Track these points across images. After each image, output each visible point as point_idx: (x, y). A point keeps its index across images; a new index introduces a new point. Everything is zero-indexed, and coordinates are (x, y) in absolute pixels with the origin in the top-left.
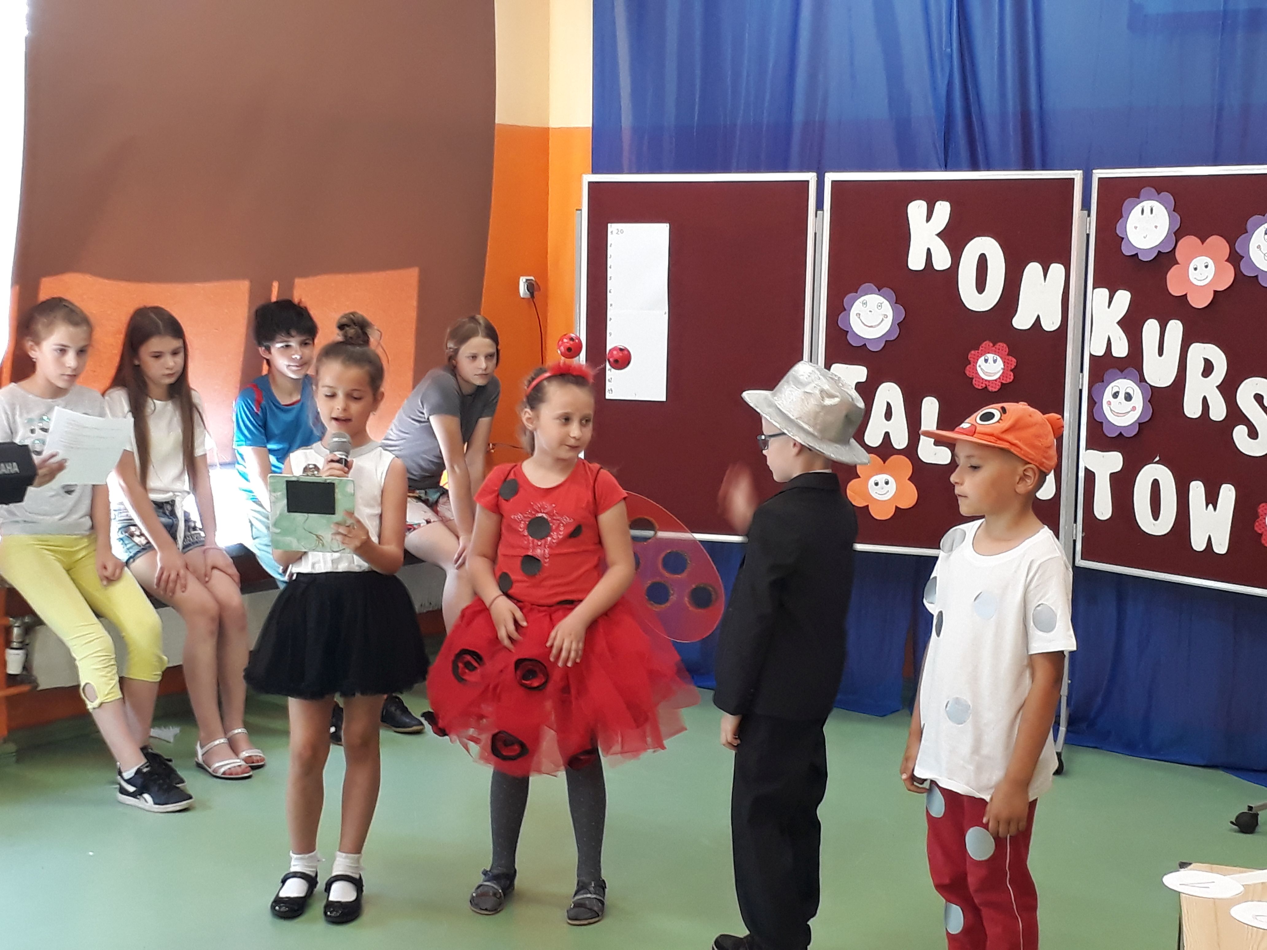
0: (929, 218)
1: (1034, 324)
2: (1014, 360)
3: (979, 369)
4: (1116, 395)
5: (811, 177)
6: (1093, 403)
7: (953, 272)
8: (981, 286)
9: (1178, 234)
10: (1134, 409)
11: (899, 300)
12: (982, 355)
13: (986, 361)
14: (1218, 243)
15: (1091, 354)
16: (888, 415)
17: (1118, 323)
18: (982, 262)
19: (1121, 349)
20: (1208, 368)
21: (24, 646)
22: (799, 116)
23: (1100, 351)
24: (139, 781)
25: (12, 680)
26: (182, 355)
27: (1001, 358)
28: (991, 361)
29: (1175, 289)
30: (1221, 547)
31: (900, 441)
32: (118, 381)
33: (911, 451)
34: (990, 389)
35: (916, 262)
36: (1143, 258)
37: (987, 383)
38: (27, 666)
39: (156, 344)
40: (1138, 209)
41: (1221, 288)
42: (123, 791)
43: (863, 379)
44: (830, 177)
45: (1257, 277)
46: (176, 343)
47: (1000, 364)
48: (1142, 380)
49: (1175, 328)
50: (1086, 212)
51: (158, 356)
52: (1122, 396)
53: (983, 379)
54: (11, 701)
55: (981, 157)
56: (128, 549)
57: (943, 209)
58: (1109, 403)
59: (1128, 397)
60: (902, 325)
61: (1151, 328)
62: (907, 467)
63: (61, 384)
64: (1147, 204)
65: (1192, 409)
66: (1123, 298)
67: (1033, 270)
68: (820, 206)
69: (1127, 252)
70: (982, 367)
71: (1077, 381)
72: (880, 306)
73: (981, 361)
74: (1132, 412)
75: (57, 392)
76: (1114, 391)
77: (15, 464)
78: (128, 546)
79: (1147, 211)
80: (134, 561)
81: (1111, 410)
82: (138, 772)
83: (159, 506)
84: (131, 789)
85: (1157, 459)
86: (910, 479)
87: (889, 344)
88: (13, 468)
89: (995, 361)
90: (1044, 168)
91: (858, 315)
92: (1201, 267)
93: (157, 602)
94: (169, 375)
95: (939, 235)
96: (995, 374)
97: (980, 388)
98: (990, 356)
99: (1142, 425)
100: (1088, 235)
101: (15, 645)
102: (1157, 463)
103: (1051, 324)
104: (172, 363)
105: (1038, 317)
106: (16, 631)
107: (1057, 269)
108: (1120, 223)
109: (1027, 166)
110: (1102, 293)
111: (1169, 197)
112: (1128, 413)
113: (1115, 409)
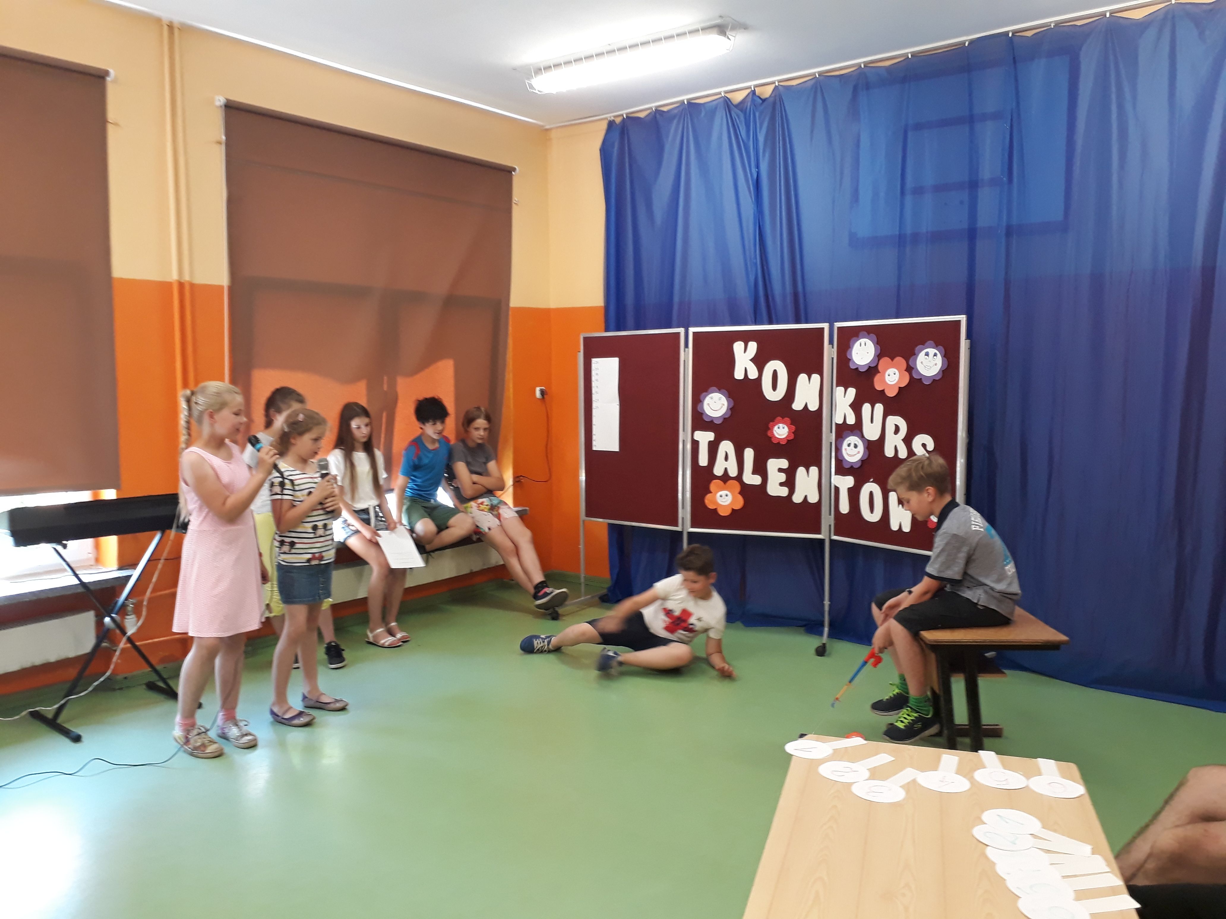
0: (745, 351)
1: (804, 407)
2: (794, 427)
3: (775, 433)
4: (849, 445)
5: (681, 330)
6: (838, 449)
7: (759, 380)
8: (774, 387)
9: (879, 356)
10: (859, 452)
11: (730, 395)
12: (777, 424)
13: (779, 428)
14: (900, 360)
15: (836, 424)
16: (726, 459)
17: (850, 406)
18: (775, 374)
19: (851, 420)
20: (897, 430)
22: (676, 299)
23: (840, 421)
27: (787, 426)
28: (781, 428)
29: (878, 387)
30: (907, 529)
31: (733, 472)
33: (739, 478)
34: (781, 443)
35: (739, 375)
36: (861, 370)
37: (780, 440)
40: (858, 343)
41: (903, 386)
43: (712, 439)
44: (692, 330)
45: (921, 379)
47: (786, 430)
48: (862, 437)
49: (879, 408)
50: (831, 346)
51: (358, 427)
52: (852, 445)
53: (777, 438)
55: (774, 317)
57: (753, 346)
58: (846, 449)
59: (856, 446)
60: (732, 409)
61: (866, 408)
62: (737, 487)
64: (863, 341)
65: (889, 452)
66: (852, 392)
67: (802, 378)
68: (686, 346)
69: (852, 367)
70: (777, 431)
71: (828, 437)
72: (720, 399)
73: (776, 428)
74: (858, 454)
76: (849, 443)
79: (863, 344)
80: (349, 538)
81: (847, 454)
85: (872, 480)
86: (740, 493)
87: (725, 420)
89: (783, 428)
90: (807, 322)
91: (708, 405)
92: (892, 374)
95: (751, 360)
96: (784, 435)
97: (776, 443)
98: (781, 425)
99: (863, 461)
100: (833, 358)
102: (871, 482)
103: (813, 407)
104: (365, 431)
105: (806, 405)
107: (816, 377)
108: (848, 352)
109: (798, 322)
110: (841, 389)
111: (874, 336)
112: (856, 454)
113: (848, 453)
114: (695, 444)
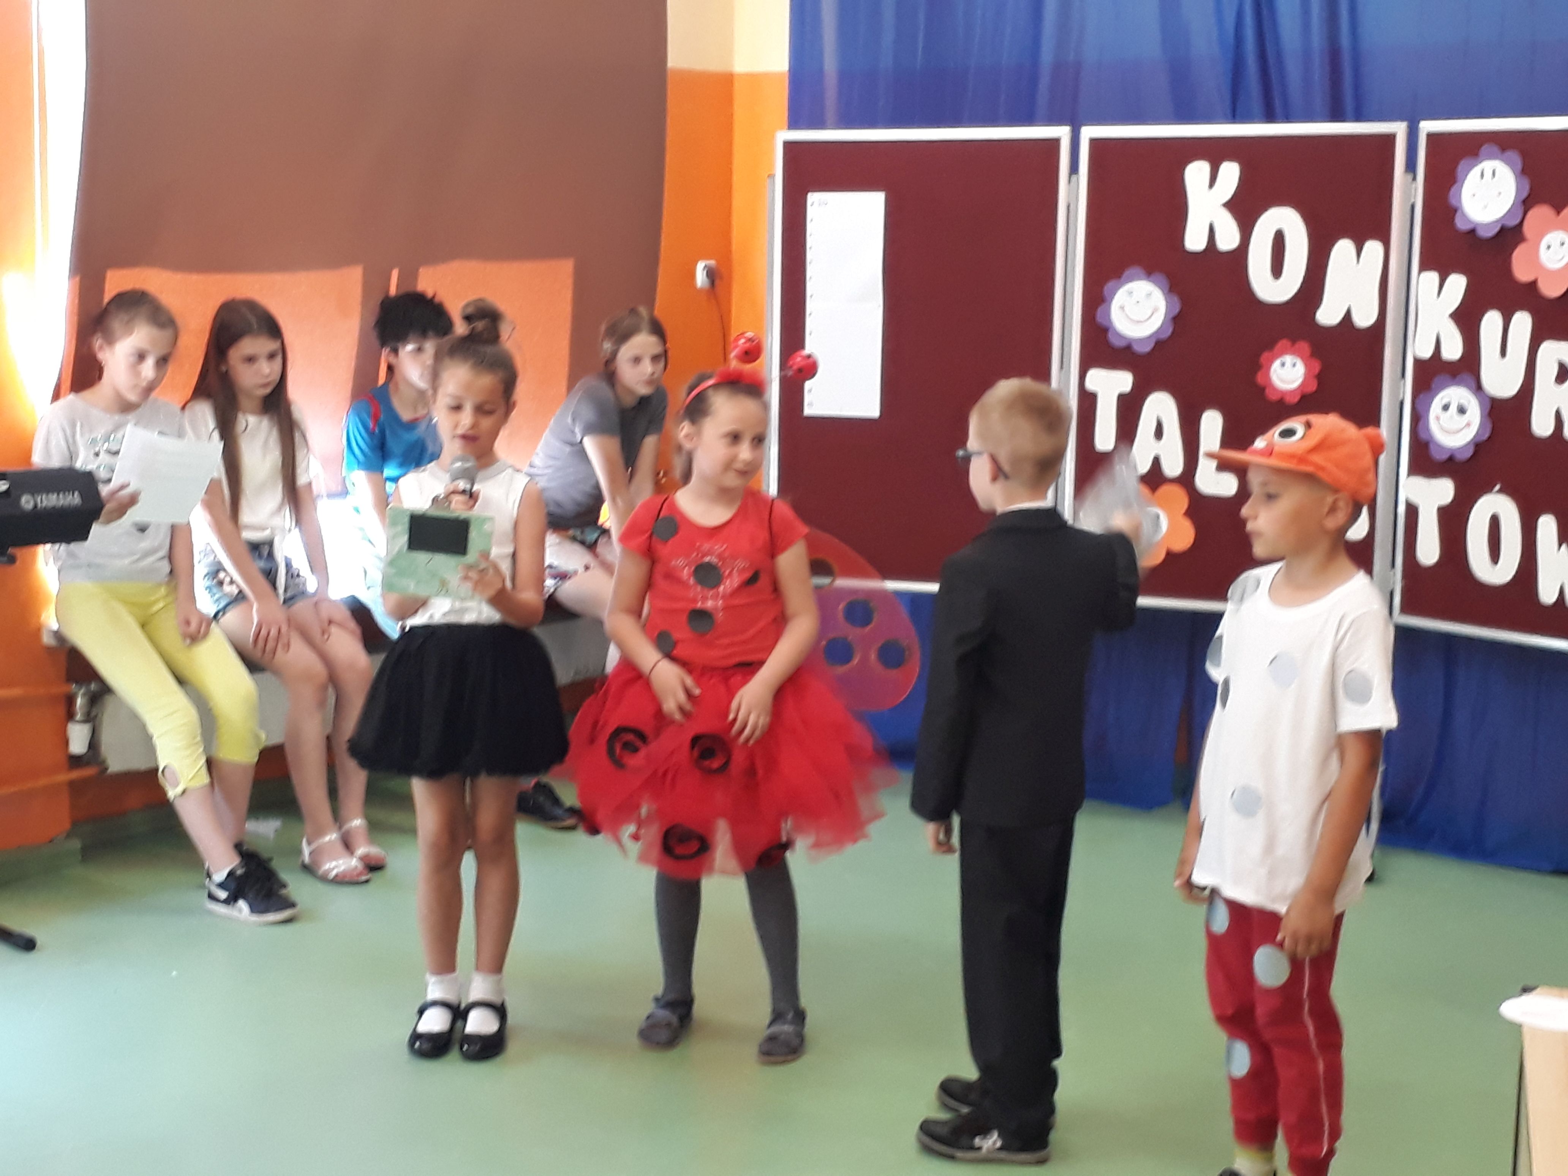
0: (1212, 184)
1: (1344, 318)
2: (1318, 363)
3: (1273, 376)
4: (1446, 408)
5: (1062, 132)
6: (1418, 418)
7: (1241, 253)
8: (1277, 269)
9: (1526, 203)
10: (1468, 425)
11: (1173, 286)
12: (1278, 357)
13: (1283, 365)
15: (1415, 357)
16: (1159, 433)
17: (1452, 315)
18: (1279, 242)
19: (1453, 350)
20: (1562, 374)
21: (91, 718)
22: (1047, 56)
23: (1426, 353)
24: (233, 886)
25: (76, 761)
26: (279, 360)
27: (1301, 360)
28: (1288, 365)
29: (1522, 272)
31: (1173, 466)
32: (201, 391)
33: (1187, 478)
34: (1288, 400)
35: (1195, 241)
36: (1483, 234)
37: (1284, 391)
38: (93, 744)
39: (249, 345)
40: (1475, 172)
42: (212, 897)
43: (1128, 388)
44: (1089, 132)
46: (272, 345)
47: (1300, 369)
48: (1478, 388)
49: (1522, 322)
50: (1410, 176)
51: (251, 359)
52: (1453, 408)
53: (1278, 387)
54: (75, 787)
55: (1278, 106)
56: (217, 600)
57: (1230, 173)
58: (1438, 418)
59: (1462, 410)
60: (1177, 321)
61: (1491, 321)
62: (1182, 501)
63: (132, 397)
64: (1488, 165)
65: (1542, 426)
66: (1457, 283)
67: (1343, 248)
68: (1074, 168)
69: (1461, 226)
70: (1278, 373)
71: (1396, 390)
72: (1149, 295)
73: (1276, 364)
74: (1467, 429)
75: (126, 407)
76: (1445, 401)
77: (76, 493)
78: (217, 596)
79: (1488, 174)
80: (224, 614)
81: (1440, 426)
82: (231, 874)
83: (255, 547)
84: (223, 895)
85: (1498, 487)
86: (1187, 515)
87: (1160, 344)
88: (73, 499)
89: (1294, 365)
90: (1358, 120)
91: (1122, 308)
92: (1555, 245)
93: (253, 666)
94: (265, 385)
95: (1225, 205)
96: (1294, 382)
97: (1275, 399)
98: (1288, 359)
99: (1478, 445)
100: (1413, 207)
101: (79, 717)
102: (1497, 492)
103: (1364, 319)
104: (268, 370)
105: (1349, 310)
106: (79, 701)
107: (1373, 248)
108: (1453, 190)
109: (1337, 116)
110: (1432, 277)
111: (1515, 156)
112: (1462, 429)
113: (1445, 425)
114: (1088, 401)
